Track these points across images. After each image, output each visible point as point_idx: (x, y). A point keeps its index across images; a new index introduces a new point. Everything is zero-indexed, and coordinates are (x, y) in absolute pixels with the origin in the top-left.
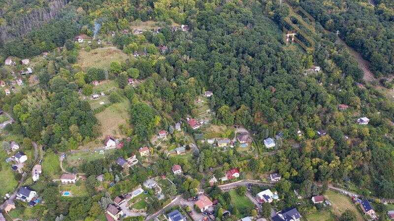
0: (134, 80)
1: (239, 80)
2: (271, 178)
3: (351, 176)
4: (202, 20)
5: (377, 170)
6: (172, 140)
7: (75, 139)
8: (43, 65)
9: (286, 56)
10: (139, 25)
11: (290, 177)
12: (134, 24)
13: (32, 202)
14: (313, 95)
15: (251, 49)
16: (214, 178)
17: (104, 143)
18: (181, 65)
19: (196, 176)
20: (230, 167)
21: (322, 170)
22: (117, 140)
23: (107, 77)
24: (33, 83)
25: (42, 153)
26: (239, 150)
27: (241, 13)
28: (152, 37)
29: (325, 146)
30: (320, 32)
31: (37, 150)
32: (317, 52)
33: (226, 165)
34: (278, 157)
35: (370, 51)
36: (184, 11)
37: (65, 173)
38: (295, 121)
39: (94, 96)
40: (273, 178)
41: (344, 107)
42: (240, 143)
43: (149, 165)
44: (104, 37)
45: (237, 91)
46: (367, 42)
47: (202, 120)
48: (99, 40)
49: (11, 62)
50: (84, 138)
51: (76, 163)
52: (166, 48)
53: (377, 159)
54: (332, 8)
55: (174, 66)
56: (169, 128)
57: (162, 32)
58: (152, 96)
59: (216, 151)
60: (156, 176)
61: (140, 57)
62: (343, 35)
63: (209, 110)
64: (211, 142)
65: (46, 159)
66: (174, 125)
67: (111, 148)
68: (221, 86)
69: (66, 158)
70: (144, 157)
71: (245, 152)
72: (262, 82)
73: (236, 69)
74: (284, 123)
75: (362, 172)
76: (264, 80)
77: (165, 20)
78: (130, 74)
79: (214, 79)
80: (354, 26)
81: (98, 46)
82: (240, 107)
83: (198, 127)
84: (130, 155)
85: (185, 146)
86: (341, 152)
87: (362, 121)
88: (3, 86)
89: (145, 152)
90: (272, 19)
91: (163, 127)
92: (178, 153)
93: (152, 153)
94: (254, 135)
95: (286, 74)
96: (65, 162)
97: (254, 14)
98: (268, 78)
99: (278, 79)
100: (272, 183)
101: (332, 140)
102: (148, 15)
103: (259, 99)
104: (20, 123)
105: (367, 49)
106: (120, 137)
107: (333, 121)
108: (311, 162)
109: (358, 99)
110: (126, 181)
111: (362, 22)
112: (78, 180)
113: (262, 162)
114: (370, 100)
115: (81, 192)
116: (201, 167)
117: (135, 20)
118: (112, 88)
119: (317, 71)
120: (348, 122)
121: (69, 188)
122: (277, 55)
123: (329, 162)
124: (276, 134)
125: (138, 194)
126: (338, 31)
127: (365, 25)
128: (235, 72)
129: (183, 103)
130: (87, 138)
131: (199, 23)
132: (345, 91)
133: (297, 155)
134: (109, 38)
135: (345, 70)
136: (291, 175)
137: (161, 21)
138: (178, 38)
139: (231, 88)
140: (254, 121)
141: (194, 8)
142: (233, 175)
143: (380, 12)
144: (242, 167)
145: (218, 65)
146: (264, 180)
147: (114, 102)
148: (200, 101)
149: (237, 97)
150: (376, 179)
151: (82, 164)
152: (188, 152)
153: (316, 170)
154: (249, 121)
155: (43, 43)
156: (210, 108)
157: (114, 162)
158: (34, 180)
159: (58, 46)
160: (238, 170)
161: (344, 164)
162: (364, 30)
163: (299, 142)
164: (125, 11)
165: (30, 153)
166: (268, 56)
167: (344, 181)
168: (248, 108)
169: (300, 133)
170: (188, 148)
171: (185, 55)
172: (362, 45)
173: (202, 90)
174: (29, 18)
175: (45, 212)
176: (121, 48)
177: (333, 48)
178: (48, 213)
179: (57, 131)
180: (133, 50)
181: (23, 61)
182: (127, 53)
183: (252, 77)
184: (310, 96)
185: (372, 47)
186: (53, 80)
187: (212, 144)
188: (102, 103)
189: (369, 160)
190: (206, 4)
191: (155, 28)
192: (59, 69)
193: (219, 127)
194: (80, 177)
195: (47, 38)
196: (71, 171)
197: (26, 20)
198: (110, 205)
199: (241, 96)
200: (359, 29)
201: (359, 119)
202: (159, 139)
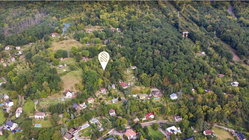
0: (86, 58)
1: (153, 58)
2: (176, 119)
3: (229, 119)
4: (130, 25)
5: (246, 114)
6: (110, 95)
7: (46, 91)
8: (28, 50)
9: (183, 45)
10: (90, 28)
11: (188, 118)
12: (87, 27)
13: (14, 131)
14: (201, 68)
15: (161, 41)
16: (137, 118)
17: (65, 94)
18: (116, 50)
19: (125, 117)
20: (148, 111)
21: (209, 114)
22: (73, 93)
23: (69, 55)
24: (22, 60)
25: (24, 101)
26: (154, 101)
27: (154, 21)
28: (98, 34)
29: (210, 99)
30: (204, 32)
31: (20, 100)
32: (202, 43)
33: (145, 109)
34: (180, 105)
35: (236, 43)
36: (119, 20)
37: (38, 112)
38: (190, 83)
39: (60, 66)
40: (177, 119)
41: (222, 76)
42: (154, 97)
43: (94, 109)
44: (68, 35)
45: (152, 65)
46: (234, 37)
47: (129, 83)
48: (65, 36)
49: (9, 48)
50: (52, 91)
51: (45, 106)
52: (107, 41)
53: (246, 107)
54: (211, 19)
55: (112, 51)
56: (107, 87)
57: (105, 32)
58: (97, 67)
59: (138, 101)
60: (98, 116)
61: (90, 46)
62: (218, 34)
63: (134, 77)
64: (135, 96)
65: (26, 104)
66: (111, 86)
67: (69, 98)
68: (141, 62)
69: (39, 103)
70: (91, 104)
71: (158, 102)
72: (168, 59)
73: (151, 52)
74: (183, 84)
75: (236, 115)
76: (169, 58)
77: (106, 25)
78: (83, 54)
79: (137, 58)
80: (225, 29)
81: (64, 39)
82: (154, 75)
83: (127, 87)
84: (81, 103)
85: (118, 98)
86: (222, 102)
87: (234, 84)
88: (2, 62)
89: (91, 101)
90: (173, 26)
91: (104, 86)
92: (113, 102)
93: (96, 102)
94: (164, 92)
95: (183, 54)
96: (38, 105)
97: (162, 22)
98: (172, 57)
99: (178, 57)
100: (176, 123)
101: (215, 95)
102: (96, 22)
103: (166, 69)
104: (11, 82)
105: (234, 41)
106: (76, 91)
107: (215, 84)
108: (202, 108)
109: (230, 71)
110: (78, 118)
111: (230, 26)
112: (46, 117)
113: (169, 108)
114: (239, 71)
115: (48, 124)
116: (129, 111)
117: (88, 25)
118: (71, 62)
119: (203, 55)
120: (224, 85)
121: (39, 122)
122: (177, 44)
123: (214, 109)
124: (178, 91)
125: (86, 127)
126: (215, 32)
127: (232, 28)
128: (150, 53)
129: (117, 72)
130: (54, 90)
131: (128, 27)
132: (222, 66)
133: (192, 104)
134: (71, 35)
135: (221, 53)
136: (189, 117)
137: (104, 26)
138: (114, 35)
139: (148, 63)
140: (163, 83)
141: (125, 19)
142: (150, 117)
143: (241, 22)
144: (156, 111)
145: (140, 50)
146: (171, 120)
147: (72, 70)
148: (128, 72)
149: (152, 69)
150: (246, 120)
151: (49, 106)
152: (120, 102)
153: (205, 113)
154: (160, 84)
155: (30, 37)
156: (135, 76)
157: (70, 106)
158: (17, 117)
159: (39, 39)
160: (153, 113)
161: (224, 110)
162: (232, 31)
163: (193, 96)
164: (82, 19)
165: (16, 101)
166: (172, 45)
167: (225, 121)
168: (159, 75)
169: (194, 91)
170: (120, 100)
171: (119, 45)
172: (231, 39)
173: (129, 64)
174: (22, 23)
175: (22, 136)
176: (79, 41)
177: (213, 41)
178: (24, 137)
179: (34, 86)
180: (86, 42)
181: (16, 48)
182: (82, 43)
183: (162, 56)
184: (199, 67)
185: (237, 40)
186: (34, 56)
187: (136, 97)
188: (65, 70)
189: (240, 108)
190: (132, 16)
191: (100, 30)
192: (39, 51)
193: (140, 87)
194: (47, 115)
195: (32, 34)
196: (42, 111)
197: (20, 24)
198: (67, 133)
199: (154, 68)
200: (228, 30)
201: (232, 83)
202: (101, 94)
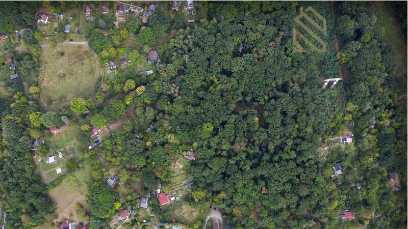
22: (73, 225)
63: (185, 182)
81: (65, 37)
106: (77, 220)
148: (178, 166)
188: (59, 171)
202: (120, 221)
